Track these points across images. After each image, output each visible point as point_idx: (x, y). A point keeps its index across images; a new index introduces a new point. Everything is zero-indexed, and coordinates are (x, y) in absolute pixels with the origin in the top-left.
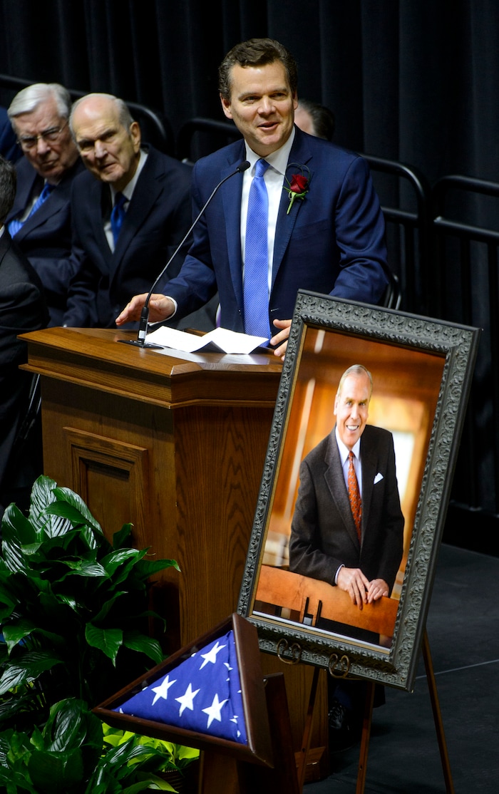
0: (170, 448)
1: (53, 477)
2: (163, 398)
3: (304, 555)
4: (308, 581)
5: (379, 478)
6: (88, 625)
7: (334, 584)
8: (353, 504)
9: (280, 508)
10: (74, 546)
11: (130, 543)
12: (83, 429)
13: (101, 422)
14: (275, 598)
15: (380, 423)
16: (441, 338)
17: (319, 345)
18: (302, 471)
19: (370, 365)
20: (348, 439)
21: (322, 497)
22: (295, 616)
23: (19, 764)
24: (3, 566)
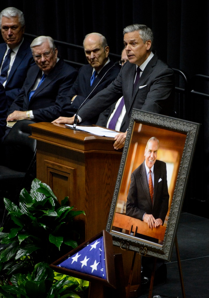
0: (83, 168)
1: (40, 179)
2: (81, 149)
3: (131, 209)
4: (133, 219)
5: (160, 180)
6: (50, 235)
7: (142, 220)
8: (150, 190)
9: (123, 191)
10: (46, 204)
11: (67, 204)
12: (51, 161)
13: (58, 158)
14: (120, 225)
15: (161, 159)
16: (185, 127)
17: (140, 129)
18: (132, 177)
19: (159, 137)
20: (149, 165)
21: (139, 186)
22: (127, 232)
23: (22, 286)
24: (19, 212)
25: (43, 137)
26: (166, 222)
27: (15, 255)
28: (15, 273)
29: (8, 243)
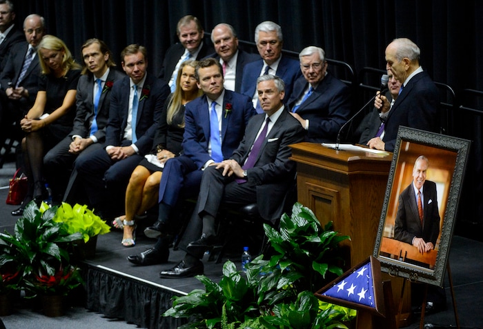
0: (348, 190)
1: (301, 203)
2: (345, 170)
3: (400, 233)
4: (401, 243)
5: (430, 201)
6: (314, 262)
7: (412, 244)
8: (420, 212)
9: (390, 214)
10: (309, 230)
11: (331, 229)
12: (313, 183)
13: (320, 180)
14: (388, 250)
15: (431, 180)
16: (456, 145)
17: (407, 148)
18: (399, 199)
19: (427, 156)
20: (418, 186)
21: (407, 208)
22: (396, 257)
23: (285, 316)
24: (280, 238)
25: (304, 158)
26: (437, 246)
27: (277, 284)
28: (278, 302)
29: (268, 272)
